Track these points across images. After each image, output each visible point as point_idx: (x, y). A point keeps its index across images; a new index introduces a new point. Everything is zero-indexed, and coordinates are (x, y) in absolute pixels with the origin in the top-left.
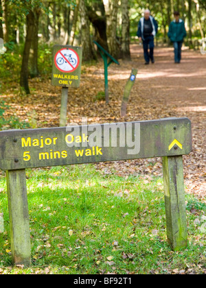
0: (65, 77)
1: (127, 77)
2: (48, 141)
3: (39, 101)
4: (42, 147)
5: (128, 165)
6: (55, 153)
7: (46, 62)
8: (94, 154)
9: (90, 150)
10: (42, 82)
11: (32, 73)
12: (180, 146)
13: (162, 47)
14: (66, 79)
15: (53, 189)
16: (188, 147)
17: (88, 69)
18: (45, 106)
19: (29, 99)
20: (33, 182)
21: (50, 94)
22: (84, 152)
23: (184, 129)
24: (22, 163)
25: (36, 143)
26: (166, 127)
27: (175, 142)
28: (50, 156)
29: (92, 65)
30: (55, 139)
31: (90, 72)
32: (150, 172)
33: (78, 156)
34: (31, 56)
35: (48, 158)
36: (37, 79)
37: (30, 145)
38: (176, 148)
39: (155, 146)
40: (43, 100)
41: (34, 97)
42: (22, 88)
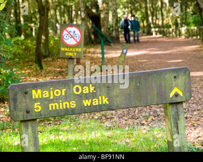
0: (71, 49)
1: (119, 55)
2: (57, 93)
3: (51, 74)
4: (52, 98)
5: (126, 119)
6: (64, 104)
7: (55, 46)
8: (101, 103)
9: (97, 100)
10: (52, 61)
11: (44, 54)
12: (181, 94)
13: (142, 36)
14: (72, 52)
15: (64, 140)
16: (188, 94)
17: (88, 50)
18: (55, 78)
19: (43, 73)
20: (46, 135)
21: (59, 69)
22: (92, 102)
23: (183, 78)
24: (34, 114)
25: (46, 94)
26: (166, 76)
27: (175, 90)
28: (59, 106)
29: (90, 48)
30: (64, 90)
31: (89, 52)
32: (146, 123)
33: (86, 105)
34: (43, 41)
35: (58, 108)
36: (49, 59)
37: (40, 97)
38: (176, 95)
39: (158, 94)
40: (54, 73)
41: (46, 71)
42: (37, 65)
